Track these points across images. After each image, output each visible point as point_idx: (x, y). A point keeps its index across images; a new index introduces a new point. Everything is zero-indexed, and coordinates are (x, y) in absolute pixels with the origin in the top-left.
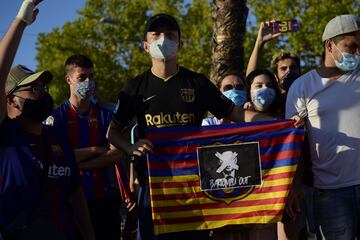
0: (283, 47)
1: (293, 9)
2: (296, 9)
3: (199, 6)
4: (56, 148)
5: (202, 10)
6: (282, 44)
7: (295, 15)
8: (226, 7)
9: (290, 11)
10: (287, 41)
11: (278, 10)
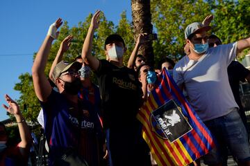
0: (174, 44)
1: (177, 21)
2: (179, 21)
3: (124, 26)
4: (85, 111)
5: (125, 29)
6: (174, 42)
7: (179, 25)
8: (140, 26)
9: (176, 23)
10: (176, 40)
11: (169, 23)
